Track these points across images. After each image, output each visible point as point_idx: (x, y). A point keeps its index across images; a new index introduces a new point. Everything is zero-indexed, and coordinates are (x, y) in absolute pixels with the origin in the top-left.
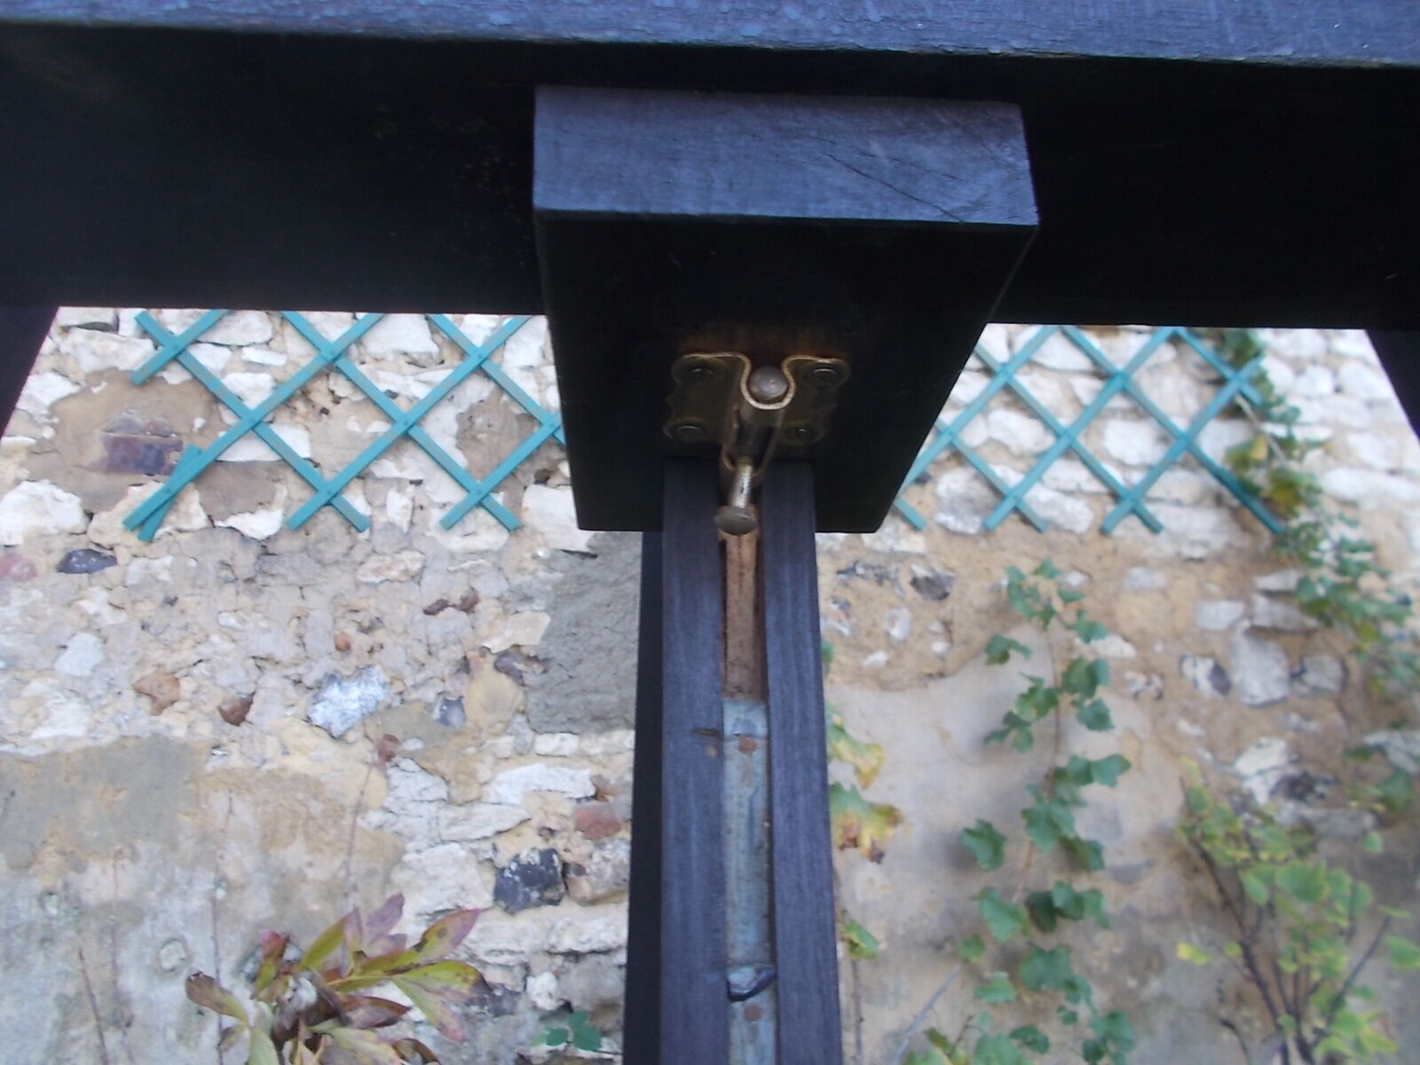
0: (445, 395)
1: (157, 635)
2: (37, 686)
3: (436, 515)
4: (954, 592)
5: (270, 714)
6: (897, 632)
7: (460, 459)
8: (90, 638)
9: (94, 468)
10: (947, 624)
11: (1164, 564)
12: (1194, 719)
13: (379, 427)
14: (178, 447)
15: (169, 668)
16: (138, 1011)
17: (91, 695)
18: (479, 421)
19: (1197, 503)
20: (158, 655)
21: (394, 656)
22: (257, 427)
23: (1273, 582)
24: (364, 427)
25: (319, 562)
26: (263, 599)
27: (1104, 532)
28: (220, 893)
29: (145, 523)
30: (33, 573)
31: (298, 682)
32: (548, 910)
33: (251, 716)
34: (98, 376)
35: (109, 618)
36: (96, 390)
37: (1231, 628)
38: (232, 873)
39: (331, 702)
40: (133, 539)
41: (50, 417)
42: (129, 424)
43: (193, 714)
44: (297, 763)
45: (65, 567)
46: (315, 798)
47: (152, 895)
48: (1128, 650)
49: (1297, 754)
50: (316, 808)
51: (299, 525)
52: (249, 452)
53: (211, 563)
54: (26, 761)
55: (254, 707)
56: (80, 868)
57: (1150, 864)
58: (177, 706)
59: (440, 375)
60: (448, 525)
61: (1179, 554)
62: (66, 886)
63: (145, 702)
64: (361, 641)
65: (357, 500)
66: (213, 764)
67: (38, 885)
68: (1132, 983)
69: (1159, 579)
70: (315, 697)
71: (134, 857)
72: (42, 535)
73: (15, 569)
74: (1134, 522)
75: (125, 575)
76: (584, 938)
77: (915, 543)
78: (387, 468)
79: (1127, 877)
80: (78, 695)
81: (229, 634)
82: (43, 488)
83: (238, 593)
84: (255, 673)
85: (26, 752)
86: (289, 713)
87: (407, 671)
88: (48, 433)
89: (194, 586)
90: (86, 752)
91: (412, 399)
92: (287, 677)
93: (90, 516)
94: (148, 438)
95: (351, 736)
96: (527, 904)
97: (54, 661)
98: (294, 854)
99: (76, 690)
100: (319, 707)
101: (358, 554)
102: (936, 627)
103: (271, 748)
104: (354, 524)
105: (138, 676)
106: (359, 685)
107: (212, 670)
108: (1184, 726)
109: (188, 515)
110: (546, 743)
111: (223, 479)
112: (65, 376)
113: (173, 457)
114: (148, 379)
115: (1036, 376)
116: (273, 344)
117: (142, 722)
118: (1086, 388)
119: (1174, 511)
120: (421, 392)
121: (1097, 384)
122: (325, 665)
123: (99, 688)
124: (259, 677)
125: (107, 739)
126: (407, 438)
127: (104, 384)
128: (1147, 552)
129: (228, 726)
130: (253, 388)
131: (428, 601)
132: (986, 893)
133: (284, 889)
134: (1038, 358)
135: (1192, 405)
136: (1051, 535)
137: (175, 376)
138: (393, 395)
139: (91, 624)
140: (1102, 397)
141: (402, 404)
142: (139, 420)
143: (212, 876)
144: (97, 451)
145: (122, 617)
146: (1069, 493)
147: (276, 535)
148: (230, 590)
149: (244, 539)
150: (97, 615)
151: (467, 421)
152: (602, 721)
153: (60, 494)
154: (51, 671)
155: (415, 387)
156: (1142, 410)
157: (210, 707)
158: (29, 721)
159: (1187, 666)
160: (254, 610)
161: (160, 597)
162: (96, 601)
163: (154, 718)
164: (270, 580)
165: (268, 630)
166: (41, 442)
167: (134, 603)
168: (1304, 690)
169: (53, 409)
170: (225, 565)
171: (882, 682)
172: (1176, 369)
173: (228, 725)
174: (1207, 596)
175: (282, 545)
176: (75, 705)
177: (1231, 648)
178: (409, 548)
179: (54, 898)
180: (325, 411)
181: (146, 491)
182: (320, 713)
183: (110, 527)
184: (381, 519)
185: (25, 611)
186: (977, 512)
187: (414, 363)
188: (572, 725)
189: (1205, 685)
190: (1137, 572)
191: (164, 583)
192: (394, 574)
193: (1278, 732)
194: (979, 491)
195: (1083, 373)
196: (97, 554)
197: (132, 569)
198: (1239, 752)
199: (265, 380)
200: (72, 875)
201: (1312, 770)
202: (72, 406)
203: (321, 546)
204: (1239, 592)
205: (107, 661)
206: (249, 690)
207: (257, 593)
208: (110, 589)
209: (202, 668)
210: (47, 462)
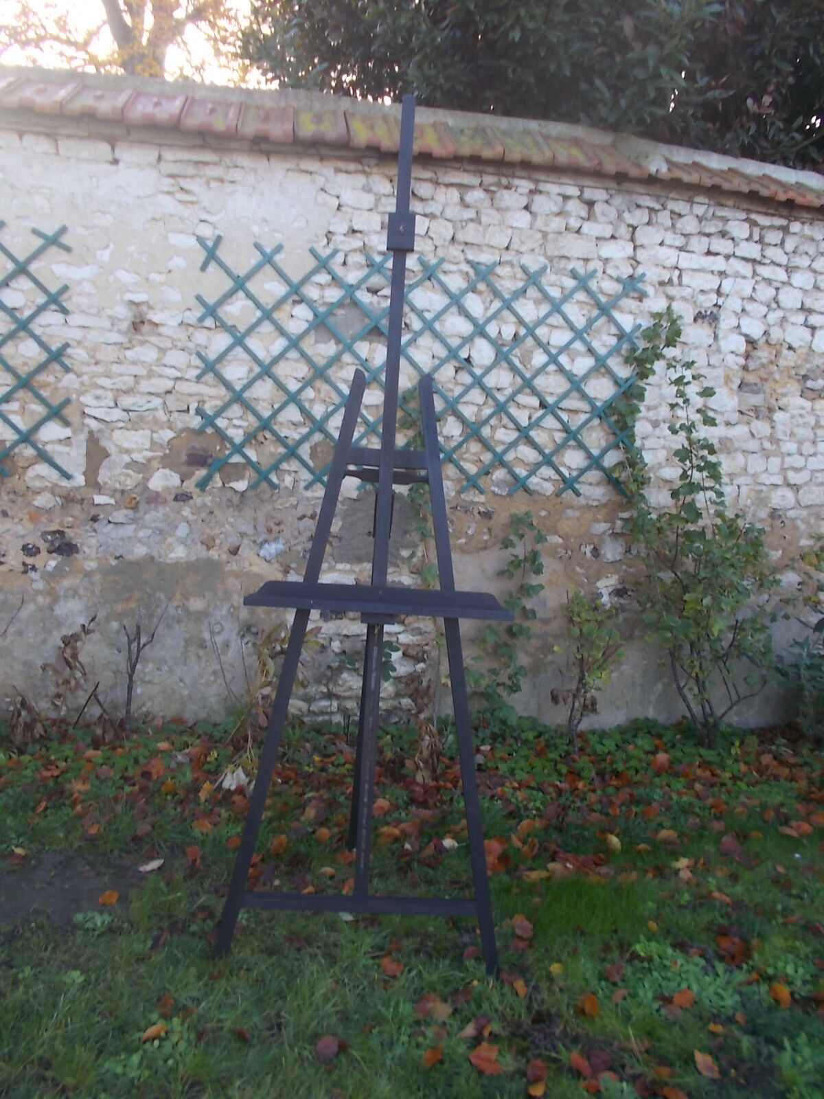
0: (305, 438)
1: (207, 524)
2: (169, 540)
3: (302, 484)
4: (494, 517)
5: (246, 552)
6: (470, 532)
7: (311, 463)
8: (185, 524)
9: (183, 464)
10: (489, 530)
11: (580, 508)
12: (581, 567)
13: (282, 450)
14: (211, 456)
15: (212, 535)
17: (187, 543)
18: (319, 449)
19: (598, 484)
20: (208, 531)
21: (287, 534)
22: (239, 449)
23: (625, 515)
24: (276, 449)
25: (261, 500)
26: (242, 513)
27: (558, 494)
28: (231, 610)
29: (202, 485)
30: (165, 501)
31: (254, 542)
32: (338, 622)
33: (239, 552)
34: (182, 430)
35: (191, 517)
36: (182, 435)
37: (604, 533)
38: (235, 604)
39: (266, 549)
40: (198, 490)
41: (167, 446)
42: (194, 448)
43: (220, 551)
44: (255, 569)
45: (176, 499)
47: (210, 609)
48: (560, 540)
49: (622, 581)
51: (253, 486)
52: (236, 459)
53: (224, 500)
54: (168, 564)
55: (240, 549)
56: (188, 600)
57: (555, 617)
58: (215, 548)
59: (305, 430)
60: (307, 488)
61: (587, 504)
62: (184, 605)
63: (204, 547)
64: (276, 529)
65: (274, 479)
66: (228, 568)
67: (175, 604)
68: (541, 656)
69: (577, 514)
70: (260, 547)
71: (204, 597)
72: (168, 488)
73: (160, 500)
74: (570, 491)
75: (196, 503)
76: (350, 631)
77: (482, 498)
78: (285, 466)
79: (546, 621)
81: (232, 525)
82: (167, 471)
83: (234, 511)
84: (240, 538)
85: (168, 561)
86: (252, 552)
87: (292, 540)
88: (167, 451)
89: (219, 507)
90: (187, 562)
91: (294, 439)
92: (251, 540)
93: (183, 481)
94: (201, 453)
96: (331, 619)
97: (174, 532)
99: (183, 542)
100: (262, 551)
101: (274, 498)
102: (486, 530)
103: (246, 564)
104: (273, 486)
105: (201, 538)
106: (275, 544)
107: (226, 537)
108: (578, 569)
109: (216, 482)
110: (340, 566)
111: (228, 469)
112: (172, 429)
113: (210, 461)
114: (200, 432)
115: (539, 432)
116: (244, 418)
117: (204, 554)
118: (559, 437)
119: (588, 487)
120: (297, 437)
121: (564, 435)
122: (264, 536)
123: (189, 542)
124: (242, 540)
125: (193, 558)
126: (292, 453)
127: (185, 433)
128: (575, 503)
130: (237, 435)
131: (300, 515)
132: (489, 627)
134: (541, 424)
135: (603, 444)
136: (536, 496)
137: (210, 430)
138: (286, 437)
139: (185, 520)
140: (566, 441)
141: (290, 442)
142: (198, 446)
143: (229, 604)
144: (184, 458)
145: (195, 518)
146: (546, 480)
147: (246, 490)
148: (231, 510)
149: (236, 491)
150: (187, 516)
151: (314, 449)
152: (359, 560)
153: (173, 474)
154: (173, 535)
155: (294, 435)
156: (581, 446)
157: (226, 549)
158: (168, 551)
159: (583, 548)
160: (239, 516)
161: (207, 511)
162: (186, 512)
163: (207, 552)
164: (244, 506)
165: (243, 524)
166: (165, 454)
167: (199, 513)
168: (630, 556)
169: (168, 443)
170: (229, 500)
171: (463, 550)
172: (599, 428)
173: (232, 555)
174: (598, 521)
175: (249, 493)
176: (182, 547)
177: (602, 541)
178: (292, 495)
179: (180, 608)
180: (262, 444)
181: (201, 473)
182: (262, 553)
183: (190, 486)
184: (282, 486)
185: (166, 515)
186: (507, 486)
187: (294, 424)
188: (349, 560)
189: (589, 554)
190: (569, 511)
191: (209, 506)
192: (287, 505)
193: (616, 572)
194: (509, 478)
195: (559, 430)
196: (186, 495)
197: (198, 500)
198: (598, 580)
199: (241, 432)
200: (185, 602)
201: (627, 586)
202: (174, 441)
203: (262, 494)
204: (611, 520)
205: (191, 532)
206: (238, 544)
207: (240, 511)
208: (191, 508)
209: (222, 536)
210: (168, 462)
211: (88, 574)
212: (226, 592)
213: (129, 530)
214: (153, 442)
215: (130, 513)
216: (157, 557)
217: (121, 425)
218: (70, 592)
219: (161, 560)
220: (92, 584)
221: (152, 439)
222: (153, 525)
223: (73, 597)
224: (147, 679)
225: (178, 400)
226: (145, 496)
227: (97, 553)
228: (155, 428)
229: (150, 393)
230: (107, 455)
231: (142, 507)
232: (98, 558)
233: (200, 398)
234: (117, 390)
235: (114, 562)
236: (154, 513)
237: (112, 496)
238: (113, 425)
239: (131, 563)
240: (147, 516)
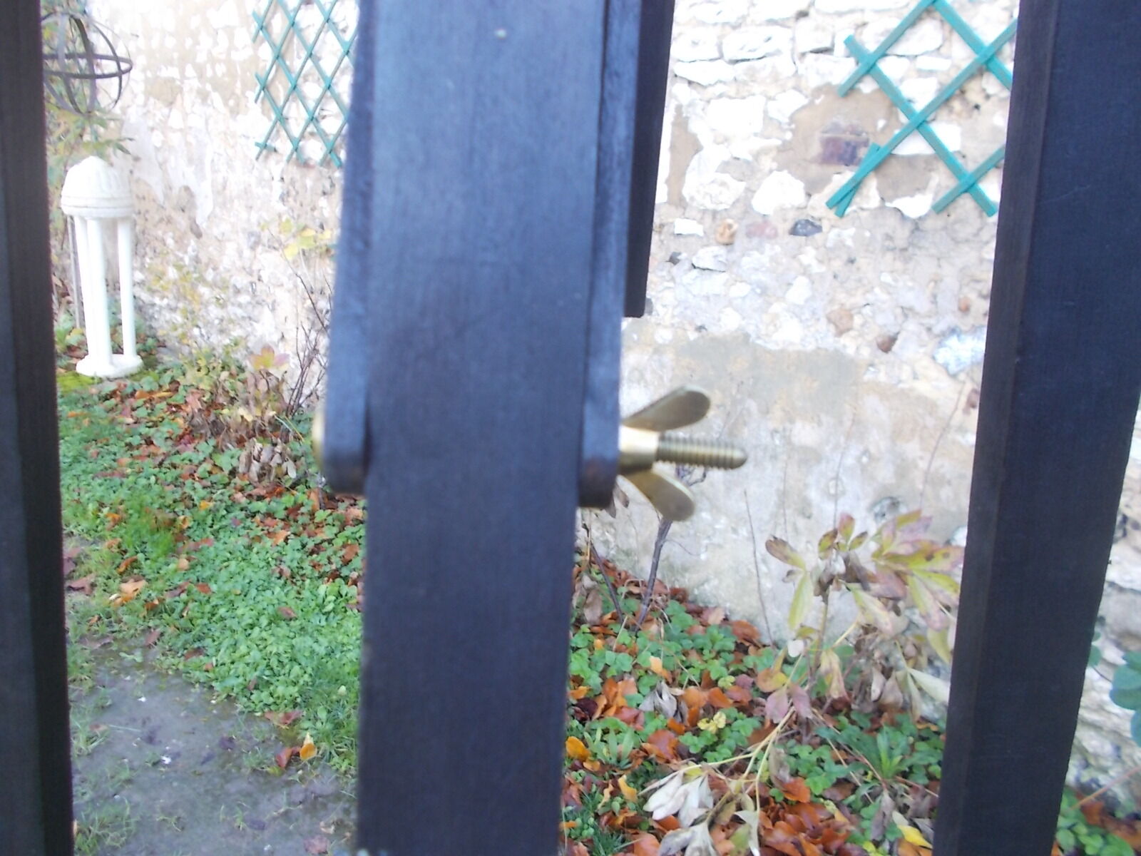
1: (842, 283)
2: (777, 308)
5: (907, 349)
8: (805, 280)
9: (812, 161)
14: (866, 142)
15: (848, 306)
16: (815, 511)
17: (803, 318)
20: (841, 297)
22: (920, 125)
25: (953, 239)
26: (911, 266)
28: (865, 460)
29: (841, 202)
31: (929, 329)
33: (895, 348)
34: (818, 91)
35: (817, 269)
36: (818, 102)
38: (873, 450)
39: (950, 348)
40: (831, 214)
41: (790, 124)
42: (836, 127)
43: (860, 340)
44: (922, 387)
45: (794, 232)
46: (931, 414)
47: (827, 449)
50: (930, 422)
51: (942, 207)
52: (914, 146)
53: (879, 237)
54: (769, 352)
55: (898, 343)
56: (792, 421)
58: (852, 333)
62: (784, 430)
63: (832, 328)
64: (978, 306)
66: (868, 377)
67: (771, 425)
70: (940, 343)
71: (820, 423)
72: (782, 209)
73: (768, 231)
75: (826, 240)
76: (1128, 578)
80: (797, 316)
81: (886, 287)
82: (785, 176)
83: (895, 259)
84: (900, 319)
85: (769, 346)
86: (922, 350)
88: (789, 136)
89: (867, 251)
90: (799, 352)
92: (922, 324)
93: (809, 195)
94: (849, 136)
95: (962, 377)
97: (785, 293)
98: (912, 449)
99: (796, 312)
100: (942, 350)
101: (986, 235)
103: (906, 373)
104: (986, 209)
105: (828, 310)
106: (973, 339)
107: (874, 312)
109: (868, 198)
111: (894, 169)
112: (800, 91)
113: (862, 152)
114: (849, 90)
116: (943, 50)
117: (830, 342)
122: (950, 320)
123: (807, 315)
124: (904, 322)
125: (810, 347)
127: (823, 97)
129: (880, 353)
130: (921, 93)
133: (903, 470)
137: (868, 87)
139: (806, 271)
142: (843, 123)
143: (861, 448)
144: (816, 149)
145: (823, 269)
147: (926, 215)
148: (889, 256)
149: (903, 217)
150: (809, 266)
153: (794, 181)
154: (782, 299)
157: (870, 337)
158: (772, 328)
160: (904, 272)
161: (845, 257)
162: (809, 256)
163: (837, 339)
164: (917, 252)
165: (911, 289)
166: (785, 143)
167: (830, 260)
169: (792, 119)
170: (889, 237)
173: (880, 351)
175: (929, 224)
176: (795, 322)
179: (778, 435)
180: (977, 107)
181: (842, 177)
182: (943, 355)
183: (818, 207)
185: (773, 259)
191: (849, 248)
196: (812, 224)
197: (830, 235)
199: (931, 83)
200: (788, 425)
202: (802, 115)
203: (957, 227)
205: (813, 298)
206: (893, 330)
207: (907, 261)
208: (817, 249)
209: (867, 310)
210: (787, 157)
211: (658, 350)
212: (856, 421)
213: (715, 284)
214: (767, 119)
215: (721, 251)
216: (753, 336)
217: (720, 89)
218: (636, 374)
219: (759, 342)
220: (662, 366)
221: (765, 112)
222: (754, 277)
223: (639, 382)
224: (716, 540)
225: (817, 28)
226: (745, 222)
227: (673, 316)
228: (772, 92)
229: (772, 22)
230: (697, 148)
231: (740, 242)
232: (673, 325)
233: (858, 18)
234: (724, 24)
235: (693, 335)
236: (756, 254)
237: (701, 222)
238: (710, 90)
239: (714, 339)
240: (745, 260)
